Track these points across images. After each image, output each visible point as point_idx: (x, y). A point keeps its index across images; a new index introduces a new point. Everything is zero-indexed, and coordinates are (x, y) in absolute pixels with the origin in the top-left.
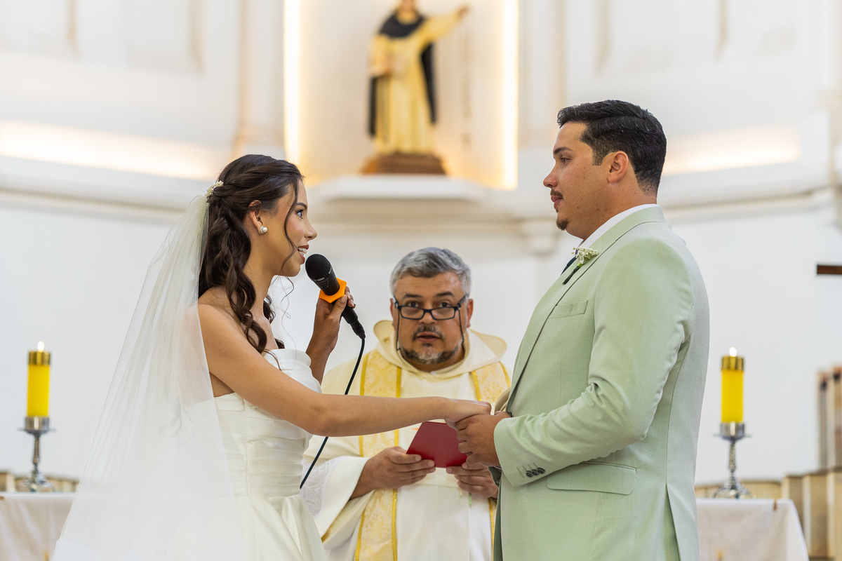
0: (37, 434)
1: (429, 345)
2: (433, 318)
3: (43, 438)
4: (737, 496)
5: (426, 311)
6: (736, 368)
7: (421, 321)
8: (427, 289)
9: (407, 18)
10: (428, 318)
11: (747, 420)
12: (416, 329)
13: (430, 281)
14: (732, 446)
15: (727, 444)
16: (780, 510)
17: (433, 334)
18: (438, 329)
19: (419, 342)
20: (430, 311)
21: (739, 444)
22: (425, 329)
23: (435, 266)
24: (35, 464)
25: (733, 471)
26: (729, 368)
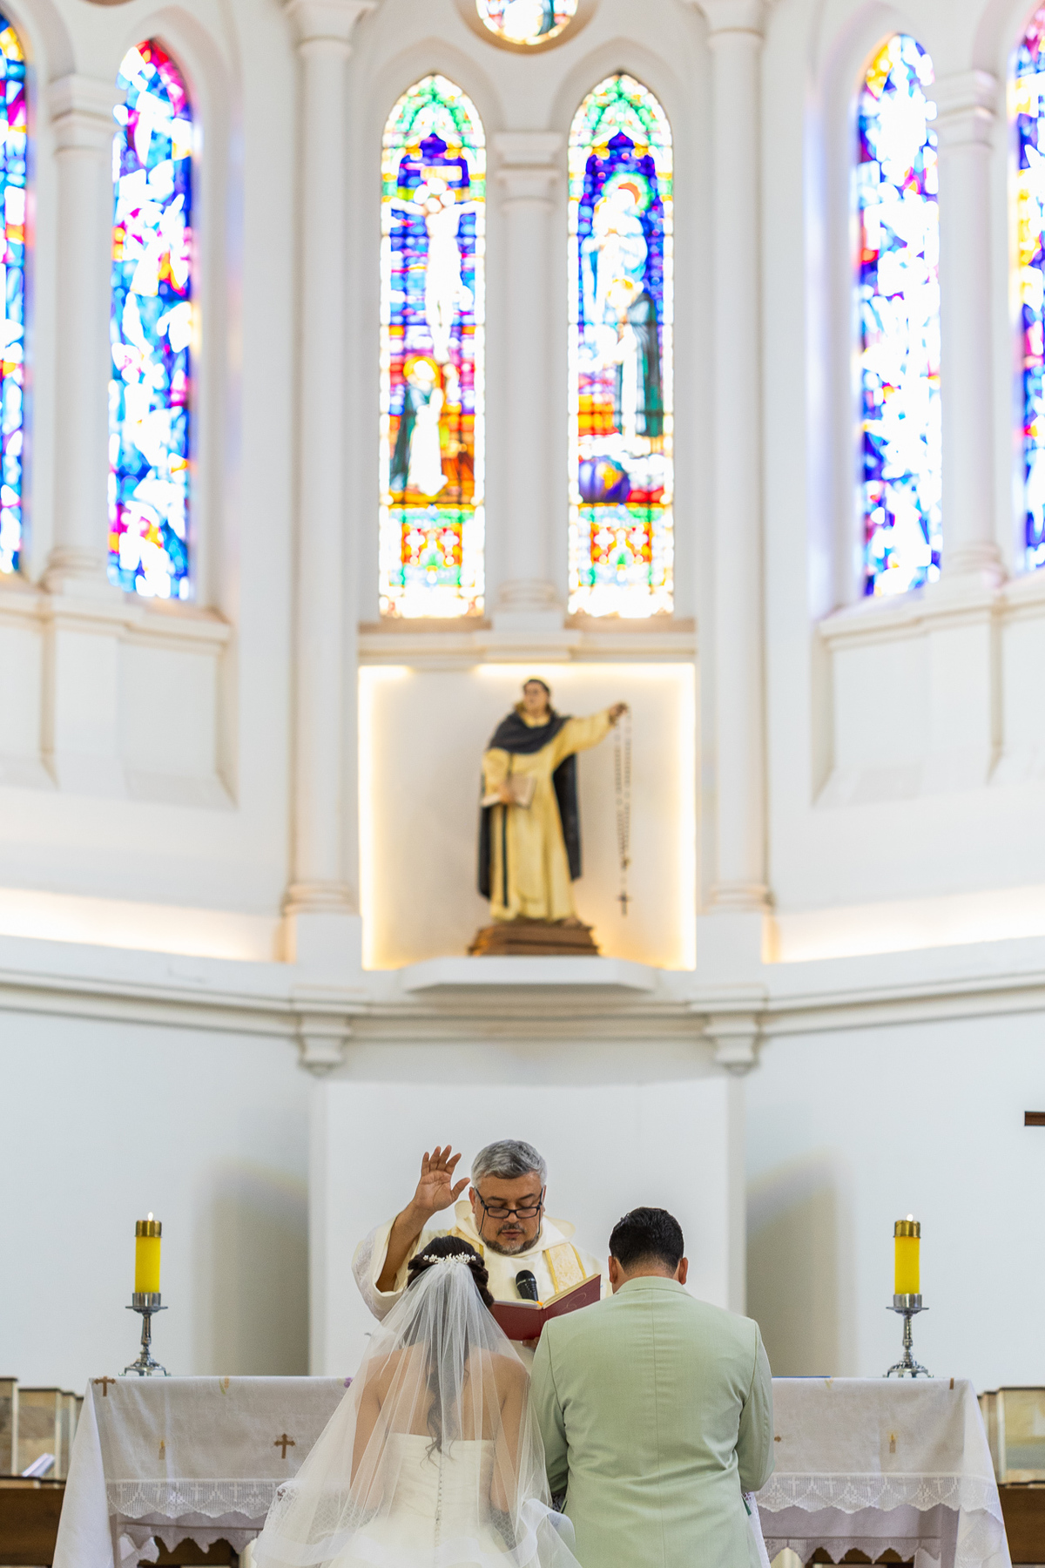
0: (147, 1313)
1: (514, 1239)
2: (518, 1217)
3: (154, 1317)
4: (914, 1375)
5: (511, 1211)
6: (911, 1234)
7: (505, 1220)
8: (510, 1190)
9: (535, 721)
10: (513, 1218)
11: (925, 1290)
12: (501, 1226)
13: (513, 1182)
14: (909, 1318)
15: (901, 1318)
16: (957, 1390)
17: (518, 1230)
18: (521, 1225)
19: (503, 1237)
20: (515, 1212)
21: (914, 1318)
22: (510, 1228)
23: (519, 1170)
24: (145, 1345)
25: (908, 1348)
26: (903, 1235)
